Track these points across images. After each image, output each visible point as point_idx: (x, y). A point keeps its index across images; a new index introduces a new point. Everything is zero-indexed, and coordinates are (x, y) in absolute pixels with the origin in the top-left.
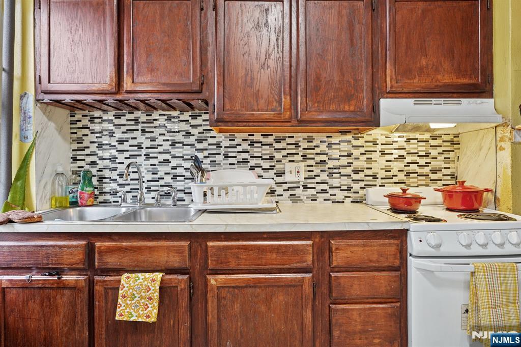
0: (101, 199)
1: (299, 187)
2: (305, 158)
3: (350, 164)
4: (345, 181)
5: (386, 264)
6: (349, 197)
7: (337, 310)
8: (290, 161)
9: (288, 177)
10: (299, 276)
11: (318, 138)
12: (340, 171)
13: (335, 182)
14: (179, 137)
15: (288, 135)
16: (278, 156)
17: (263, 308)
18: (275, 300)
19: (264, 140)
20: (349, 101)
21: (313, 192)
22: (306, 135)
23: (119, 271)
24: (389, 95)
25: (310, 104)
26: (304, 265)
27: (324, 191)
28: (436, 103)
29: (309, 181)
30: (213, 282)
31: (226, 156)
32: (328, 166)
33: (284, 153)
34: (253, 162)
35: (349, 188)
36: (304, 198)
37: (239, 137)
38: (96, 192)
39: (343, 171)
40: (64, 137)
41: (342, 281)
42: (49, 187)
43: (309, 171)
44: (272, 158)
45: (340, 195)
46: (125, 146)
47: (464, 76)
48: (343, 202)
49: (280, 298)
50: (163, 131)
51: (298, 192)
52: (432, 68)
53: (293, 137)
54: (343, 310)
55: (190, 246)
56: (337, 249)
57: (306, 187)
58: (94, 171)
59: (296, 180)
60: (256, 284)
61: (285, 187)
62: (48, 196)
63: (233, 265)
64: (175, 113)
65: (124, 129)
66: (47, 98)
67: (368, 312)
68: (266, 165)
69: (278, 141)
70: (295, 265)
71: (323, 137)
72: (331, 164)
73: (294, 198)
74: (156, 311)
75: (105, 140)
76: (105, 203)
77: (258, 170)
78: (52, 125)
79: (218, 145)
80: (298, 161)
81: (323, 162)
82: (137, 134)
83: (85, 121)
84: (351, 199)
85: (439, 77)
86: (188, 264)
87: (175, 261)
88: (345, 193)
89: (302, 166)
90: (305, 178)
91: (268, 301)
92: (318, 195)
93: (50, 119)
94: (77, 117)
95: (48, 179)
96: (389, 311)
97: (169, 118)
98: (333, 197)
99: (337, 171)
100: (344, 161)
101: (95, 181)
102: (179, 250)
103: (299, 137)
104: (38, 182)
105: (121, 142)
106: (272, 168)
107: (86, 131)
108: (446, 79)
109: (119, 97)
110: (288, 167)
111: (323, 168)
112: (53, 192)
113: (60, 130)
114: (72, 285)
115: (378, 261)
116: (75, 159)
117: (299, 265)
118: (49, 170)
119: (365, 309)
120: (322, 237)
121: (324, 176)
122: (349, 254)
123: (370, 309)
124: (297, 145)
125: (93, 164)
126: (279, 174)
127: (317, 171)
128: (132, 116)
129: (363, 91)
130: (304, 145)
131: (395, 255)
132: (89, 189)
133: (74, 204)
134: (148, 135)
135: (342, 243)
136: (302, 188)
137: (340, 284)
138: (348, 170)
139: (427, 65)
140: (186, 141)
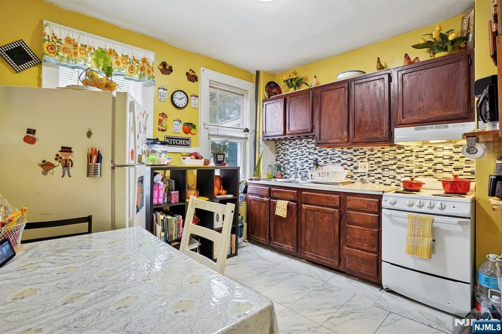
0: (284, 176)
1: (365, 175)
2: (369, 160)
3: (395, 164)
4: (392, 173)
5: (371, 210)
6: (394, 182)
7: (348, 227)
8: (361, 162)
9: (359, 170)
10: (334, 210)
11: (377, 148)
12: (389, 167)
13: (386, 173)
14: (312, 151)
15: (360, 148)
16: (355, 159)
17: (320, 221)
18: (325, 218)
19: (349, 151)
20: (377, 131)
21: (373, 178)
22: (369, 148)
23: (277, 199)
24: (400, 126)
25: (356, 134)
26: (336, 205)
27: (379, 178)
28: (429, 128)
29: (371, 172)
30: (304, 207)
31: (331, 159)
32: (381, 164)
33: (358, 157)
34: (343, 162)
35: (394, 177)
36: (368, 181)
37: (337, 149)
38: (283, 173)
39: (390, 167)
40: (273, 152)
41: (351, 215)
42: (267, 170)
43: (371, 167)
44: (352, 160)
45: (388, 181)
46: (292, 155)
47: (449, 110)
48: (390, 185)
49: (327, 218)
50: (306, 148)
51: (365, 178)
52: (427, 108)
53: (363, 149)
54: (351, 227)
55: (297, 192)
56: (349, 200)
57: (369, 175)
58: (282, 165)
59: (364, 171)
60: (318, 210)
61: (358, 175)
62: (266, 173)
63: (310, 202)
64: (310, 140)
65: (292, 147)
66: (265, 138)
67: (362, 231)
68: (349, 163)
69: (355, 151)
70: (332, 205)
71: (379, 148)
72: (383, 163)
73: (363, 181)
74: (286, 214)
75: (286, 152)
76: (286, 178)
77: (345, 166)
78: (268, 148)
79: (328, 154)
80: (365, 162)
81: (379, 162)
82: (296, 150)
83: (280, 145)
84: (395, 184)
85: (432, 112)
86: (296, 199)
87: (292, 197)
88: (392, 180)
89: (367, 164)
90: (369, 171)
91: (322, 218)
92: (376, 180)
93: (267, 145)
94: (278, 143)
95: (266, 167)
96: (372, 232)
97: (308, 142)
98: (384, 182)
99: (387, 167)
100: (392, 162)
101: (282, 169)
102: (293, 194)
103: (366, 149)
104: (263, 168)
105: (291, 153)
106: (352, 165)
107: (280, 149)
108: (437, 113)
109: (285, 137)
110: (360, 164)
111: (379, 166)
112: (268, 172)
113: (271, 149)
114: (265, 201)
115: (367, 208)
116: (277, 160)
117: (334, 205)
118: (266, 164)
119: (360, 229)
120: (344, 195)
121: (379, 170)
122: (354, 203)
123: (363, 230)
124: (365, 153)
125: (282, 162)
126: (356, 168)
127: (375, 167)
128: (294, 142)
129: (384, 125)
130: (369, 153)
131: (375, 207)
132: (279, 172)
133: (274, 177)
134: (300, 150)
135: (351, 198)
136: (367, 176)
137: (350, 216)
138: (394, 167)
139: (424, 107)
140: (315, 152)
